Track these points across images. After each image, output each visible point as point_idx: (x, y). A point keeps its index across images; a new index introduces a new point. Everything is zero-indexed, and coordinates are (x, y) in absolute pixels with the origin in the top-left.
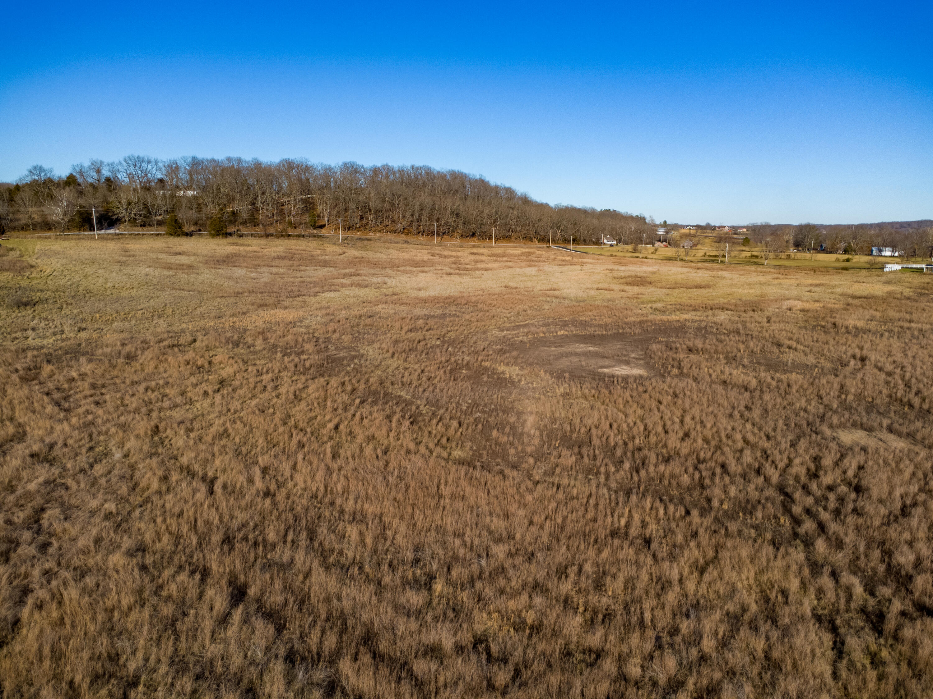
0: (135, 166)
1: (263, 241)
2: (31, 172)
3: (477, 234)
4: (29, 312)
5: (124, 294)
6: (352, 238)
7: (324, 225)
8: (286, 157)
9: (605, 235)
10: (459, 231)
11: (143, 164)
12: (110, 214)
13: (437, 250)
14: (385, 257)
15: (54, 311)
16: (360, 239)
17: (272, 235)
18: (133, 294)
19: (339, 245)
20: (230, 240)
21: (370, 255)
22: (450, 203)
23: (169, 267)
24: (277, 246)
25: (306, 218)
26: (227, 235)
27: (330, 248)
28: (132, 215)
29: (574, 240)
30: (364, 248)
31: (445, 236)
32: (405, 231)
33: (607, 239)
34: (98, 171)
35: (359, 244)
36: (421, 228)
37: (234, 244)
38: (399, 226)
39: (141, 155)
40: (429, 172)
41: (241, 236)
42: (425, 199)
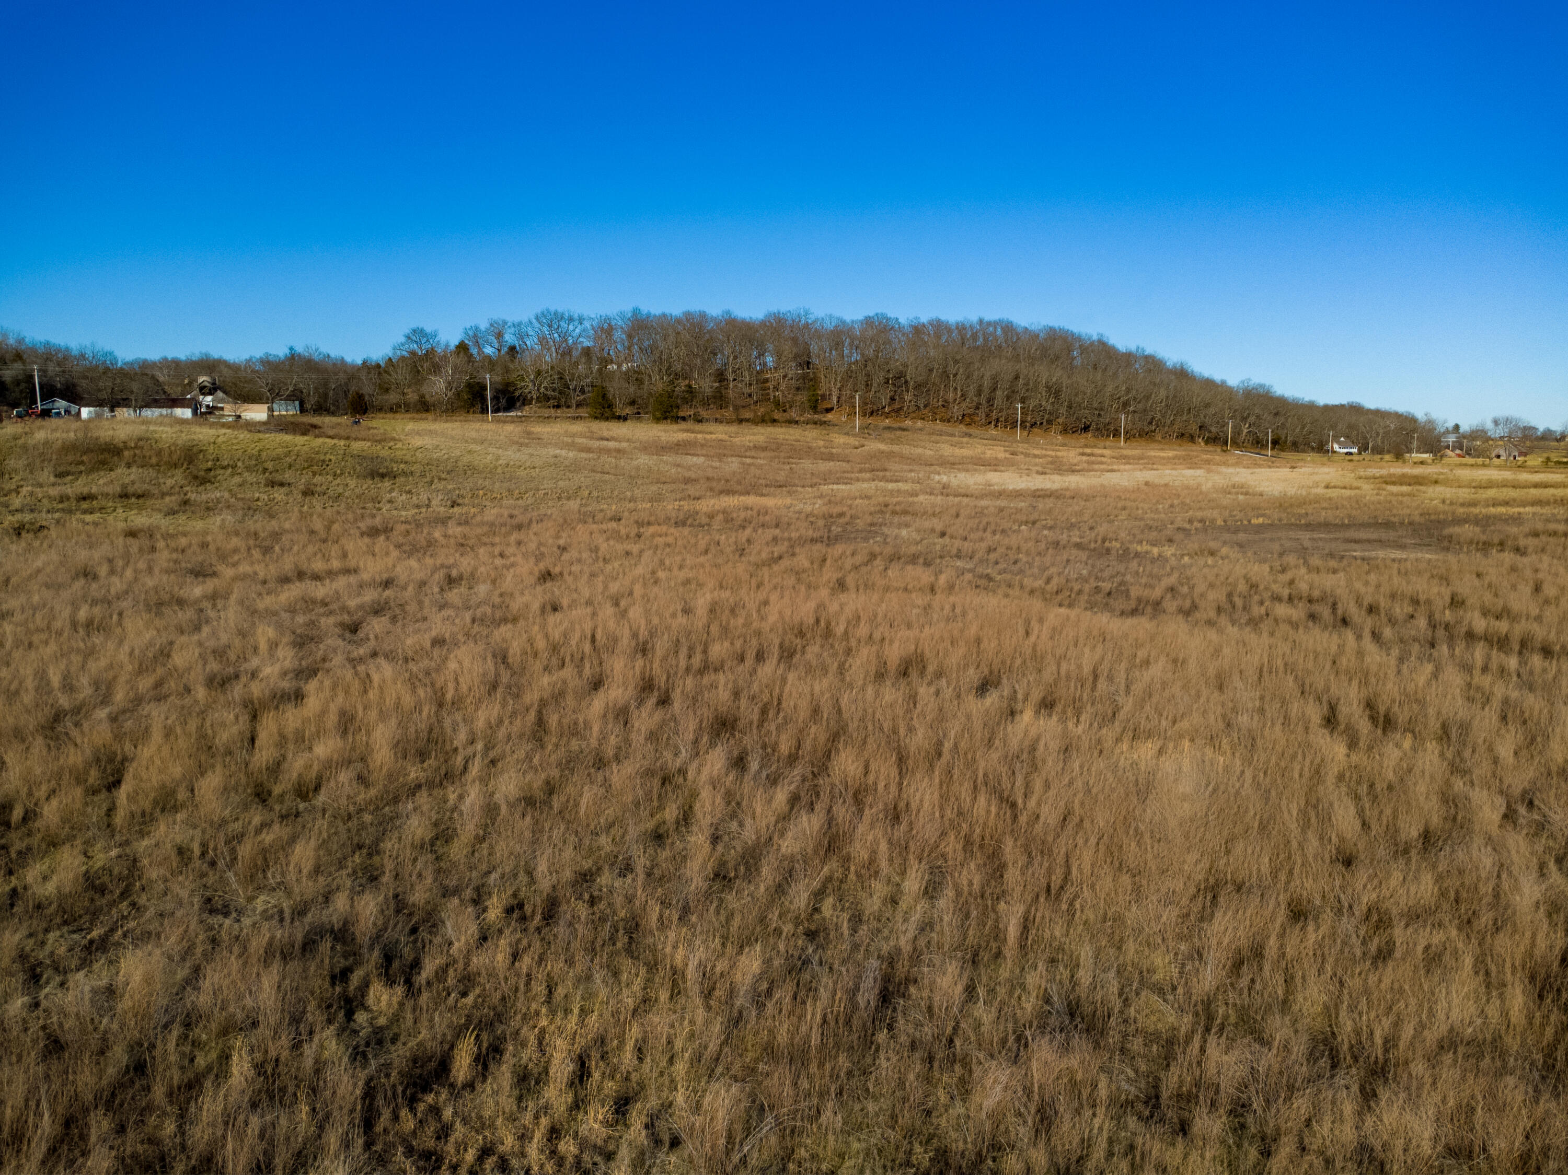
0: (550, 326)
1: (733, 428)
2: (408, 338)
3: (1094, 426)
4: (387, 484)
5: (521, 473)
6: (876, 426)
7: (832, 409)
8: (774, 308)
9: (1336, 439)
10: (1060, 420)
11: (562, 323)
12: (511, 389)
13: (1021, 447)
14: (931, 453)
15: (420, 485)
16: (888, 428)
17: (748, 420)
18: (534, 474)
19: (855, 435)
20: (683, 425)
21: (906, 450)
22: (1044, 373)
23: (589, 450)
24: (754, 434)
25: (802, 397)
26: (677, 419)
27: (839, 439)
28: (542, 390)
29: (1275, 442)
30: (897, 441)
31: (1035, 430)
32: (967, 419)
33: (1339, 443)
34: (499, 336)
35: (887, 435)
36: (994, 415)
37: (688, 431)
38: (956, 410)
39: (560, 310)
40: (1008, 328)
41: (700, 421)
42: (1001, 367)
